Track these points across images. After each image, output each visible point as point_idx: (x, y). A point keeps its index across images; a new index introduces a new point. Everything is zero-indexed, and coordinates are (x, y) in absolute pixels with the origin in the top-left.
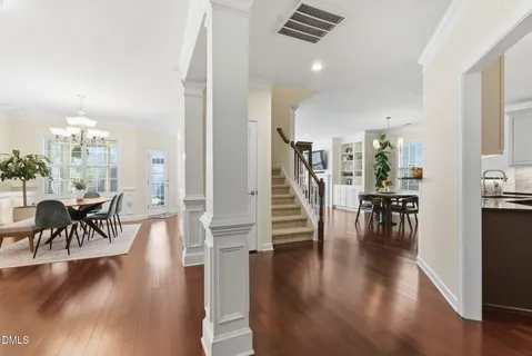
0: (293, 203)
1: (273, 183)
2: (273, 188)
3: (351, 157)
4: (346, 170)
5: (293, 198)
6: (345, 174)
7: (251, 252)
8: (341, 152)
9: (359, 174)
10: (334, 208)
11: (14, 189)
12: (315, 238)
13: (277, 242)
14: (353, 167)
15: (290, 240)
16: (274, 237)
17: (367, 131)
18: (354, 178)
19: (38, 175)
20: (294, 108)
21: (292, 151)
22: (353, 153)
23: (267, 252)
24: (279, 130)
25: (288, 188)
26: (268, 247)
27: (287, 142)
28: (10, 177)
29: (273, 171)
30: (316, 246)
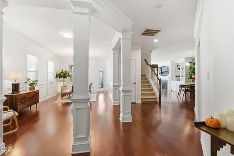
0: (150, 87)
1: (141, 80)
2: (141, 82)
3: (179, 69)
4: (177, 75)
5: (150, 86)
6: (177, 76)
7: (132, 103)
8: (175, 66)
9: (183, 76)
10: (171, 91)
11: (61, 81)
12: (158, 100)
13: (143, 101)
14: (180, 73)
15: (148, 100)
16: (142, 99)
17: (186, 58)
18: (180, 78)
19: (68, 77)
20: (151, 52)
21: (150, 68)
22: (180, 67)
23: (139, 104)
24: (145, 60)
25: (148, 82)
26: (140, 102)
27: (148, 65)
28: (61, 78)
29: (141, 75)
30: (158, 103)
